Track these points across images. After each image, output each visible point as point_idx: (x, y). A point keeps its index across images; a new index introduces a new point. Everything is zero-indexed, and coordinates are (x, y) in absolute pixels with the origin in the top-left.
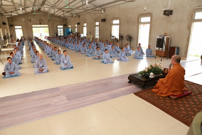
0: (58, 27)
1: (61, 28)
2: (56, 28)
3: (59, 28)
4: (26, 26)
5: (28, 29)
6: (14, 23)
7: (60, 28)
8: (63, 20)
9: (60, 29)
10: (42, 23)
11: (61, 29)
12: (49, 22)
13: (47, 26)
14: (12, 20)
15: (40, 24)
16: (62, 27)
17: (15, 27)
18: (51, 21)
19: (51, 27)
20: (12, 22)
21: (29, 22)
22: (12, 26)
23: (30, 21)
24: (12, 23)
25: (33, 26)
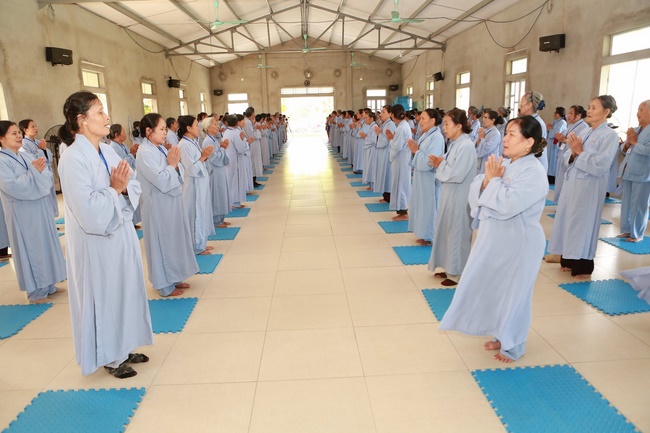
0: (370, 93)
1: (381, 98)
2: (361, 98)
3: (372, 98)
4: (261, 92)
5: (265, 102)
6: (226, 84)
7: (376, 98)
8: (390, 69)
9: (374, 101)
10: (311, 81)
11: (379, 101)
12: (338, 76)
13: (330, 90)
14: (221, 73)
15: (307, 84)
16: (382, 93)
17: (227, 98)
18: (343, 71)
19: (344, 95)
20: (222, 80)
21: (271, 80)
22: (218, 95)
23: (275, 75)
24: (219, 84)
25: (285, 91)
